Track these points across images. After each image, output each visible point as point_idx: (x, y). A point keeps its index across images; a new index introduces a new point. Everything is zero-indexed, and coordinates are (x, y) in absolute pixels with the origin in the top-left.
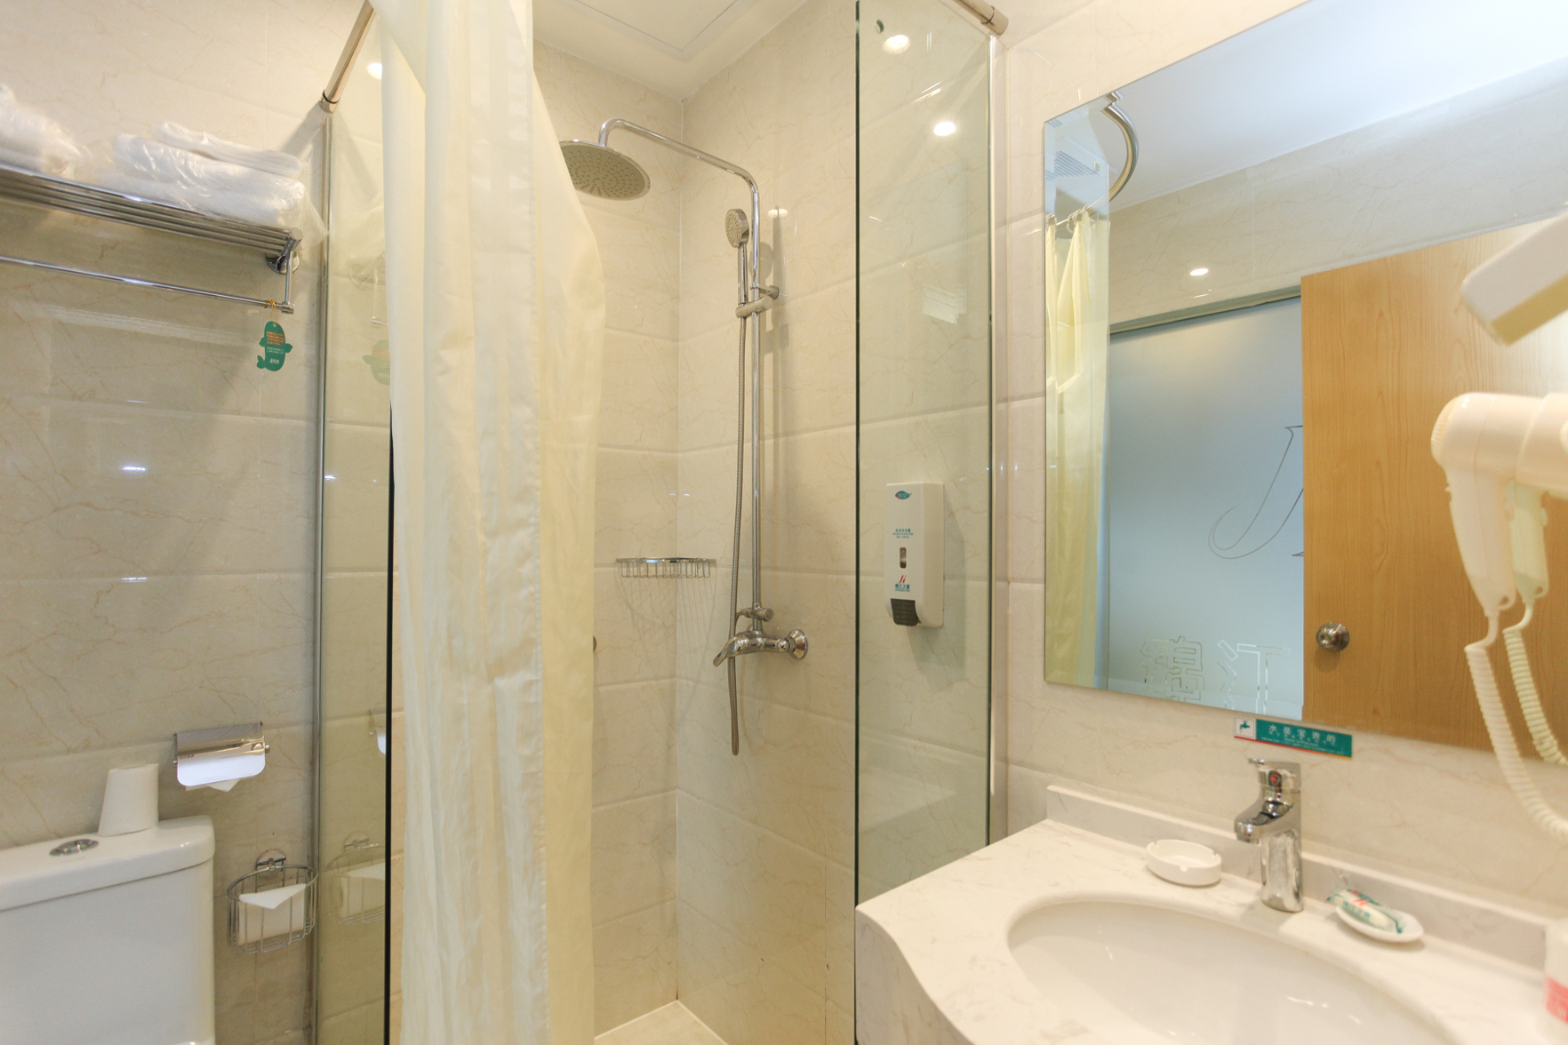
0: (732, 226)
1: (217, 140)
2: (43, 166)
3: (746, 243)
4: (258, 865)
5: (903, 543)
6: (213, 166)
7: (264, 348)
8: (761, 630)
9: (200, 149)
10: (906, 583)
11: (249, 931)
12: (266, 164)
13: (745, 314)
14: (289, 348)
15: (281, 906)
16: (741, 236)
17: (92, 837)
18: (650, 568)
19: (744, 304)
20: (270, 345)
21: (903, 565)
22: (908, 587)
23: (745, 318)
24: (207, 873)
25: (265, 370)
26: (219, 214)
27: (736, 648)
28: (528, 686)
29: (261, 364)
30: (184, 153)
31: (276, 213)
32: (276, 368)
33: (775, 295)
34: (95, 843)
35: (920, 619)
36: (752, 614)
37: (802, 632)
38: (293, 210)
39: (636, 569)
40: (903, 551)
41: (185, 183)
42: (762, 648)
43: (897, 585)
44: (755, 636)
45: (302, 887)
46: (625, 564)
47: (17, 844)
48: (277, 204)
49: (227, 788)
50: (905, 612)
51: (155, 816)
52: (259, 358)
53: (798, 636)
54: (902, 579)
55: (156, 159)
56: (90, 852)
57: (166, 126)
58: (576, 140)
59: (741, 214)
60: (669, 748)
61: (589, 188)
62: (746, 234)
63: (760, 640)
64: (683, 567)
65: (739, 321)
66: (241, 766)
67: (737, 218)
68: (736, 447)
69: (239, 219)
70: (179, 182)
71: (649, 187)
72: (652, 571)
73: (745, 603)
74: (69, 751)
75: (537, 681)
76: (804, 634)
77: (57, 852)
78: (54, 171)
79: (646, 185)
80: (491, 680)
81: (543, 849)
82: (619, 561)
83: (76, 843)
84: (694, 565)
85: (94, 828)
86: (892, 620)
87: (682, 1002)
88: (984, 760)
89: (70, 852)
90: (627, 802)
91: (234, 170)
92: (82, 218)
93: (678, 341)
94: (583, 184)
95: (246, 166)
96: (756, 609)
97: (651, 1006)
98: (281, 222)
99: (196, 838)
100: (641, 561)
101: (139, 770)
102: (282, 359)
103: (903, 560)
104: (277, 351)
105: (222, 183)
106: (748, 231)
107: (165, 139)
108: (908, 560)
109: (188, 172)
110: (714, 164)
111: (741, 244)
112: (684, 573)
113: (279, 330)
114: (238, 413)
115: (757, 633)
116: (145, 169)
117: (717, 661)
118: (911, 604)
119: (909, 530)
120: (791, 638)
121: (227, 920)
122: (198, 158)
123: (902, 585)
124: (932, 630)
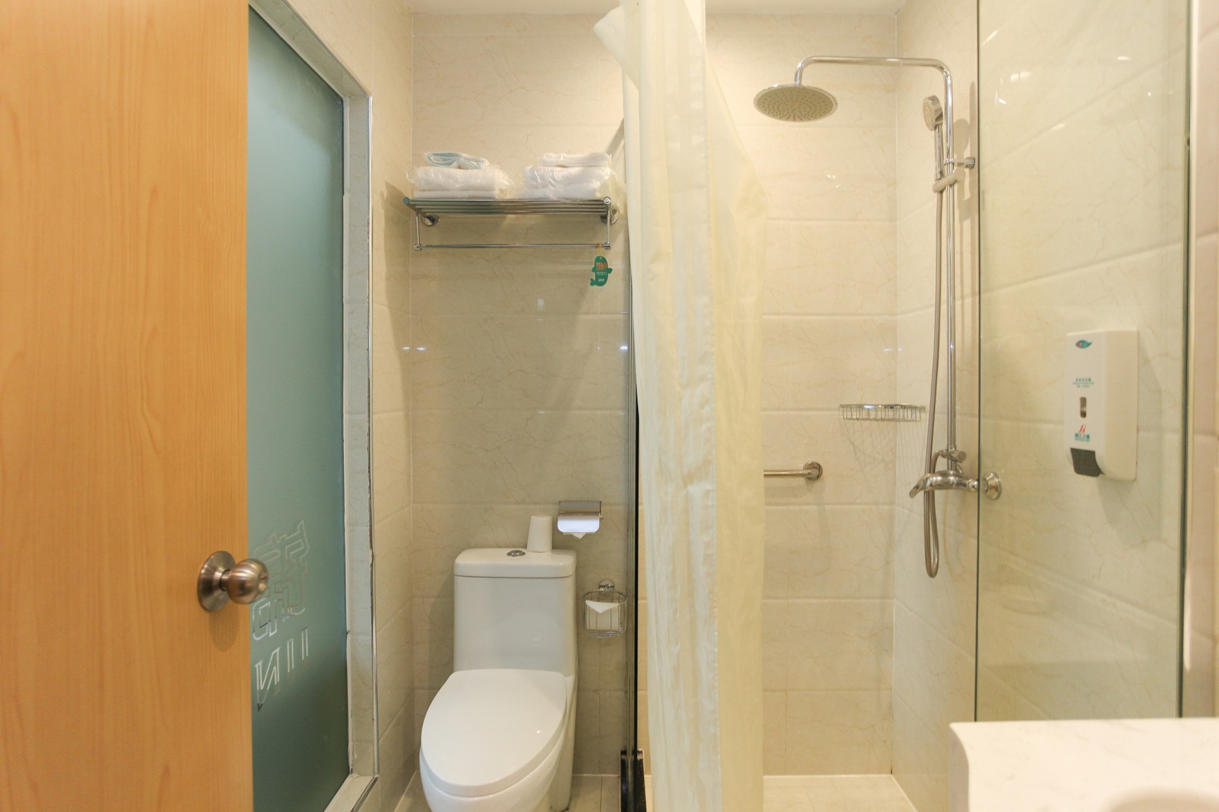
0: (927, 113)
1: (567, 156)
2: (497, 195)
3: (942, 124)
4: (600, 587)
5: (1083, 392)
6: (566, 172)
7: (594, 273)
8: (956, 470)
9: (559, 163)
10: (1086, 433)
11: (591, 624)
12: (592, 161)
13: (941, 189)
14: (610, 270)
15: (604, 613)
16: (937, 119)
17: (523, 550)
18: (871, 413)
19: (940, 179)
20: (598, 271)
21: (1083, 414)
22: (1088, 437)
23: (941, 192)
24: (569, 584)
25: (595, 286)
26: (567, 199)
27: (928, 483)
28: (707, 493)
29: (593, 283)
30: (552, 168)
31: (595, 190)
32: (602, 284)
33: (975, 164)
34: (524, 553)
35: (1103, 470)
36: (947, 455)
37: (996, 476)
38: (604, 186)
39: (883, 413)
40: (1083, 401)
41: (552, 185)
42: (954, 486)
43: (1077, 435)
44: (950, 475)
45: (618, 604)
46: (849, 409)
47: (499, 547)
48: (596, 184)
49: (580, 537)
50: (1085, 463)
51: (550, 546)
52: (592, 279)
53: (992, 479)
54: (1082, 429)
55: (540, 175)
56: (522, 557)
57: (545, 156)
58: (776, 86)
59: (934, 99)
60: (888, 563)
61: (792, 118)
62: (940, 117)
63: (952, 478)
64: (901, 413)
65: (936, 196)
66: (588, 526)
67: (931, 105)
68: (933, 309)
69: (577, 199)
70: (550, 186)
71: (836, 104)
72: (873, 415)
73: (940, 445)
74: (517, 503)
75: (713, 490)
76: (997, 477)
77: (509, 554)
78: (501, 196)
79: (834, 103)
80: (685, 486)
81: (716, 610)
82: (842, 406)
83: (517, 552)
84: (906, 410)
85: (525, 547)
86: (1072, 468)
87: (895, 777)
88: (1175, 627)
89: (514, 556)
90: (849, 600)
91: (574, 171)
92: (519, 216)
93: (896, 220)
94: (787, 117)
95: (579, 166)
96: (950, 450)
97: (867, 771)
98: (598, 196)
99: (566, 562)
100: (860, 407)
101: (542, 518)
102: (606, 278)
103: (1084, 410)
104: (603, 273)
105: (570, 181)
106: (941, 115)
107: (545, 164)
108: (1088, 409)
109: (554, 179)
110: (913, 65)
111: (935, 127)
112: (901, 417)
113: (604, 261)
114: (588, 313)
115: (951, 472)
116: (535, 183)
117: (913, 494)
118: (1090, 455)
119: (1090, 380)
120: (985, 479)
121: (581, 614)
122: (559, 169)
123: (1081, 434)
124: (1122, 486)
